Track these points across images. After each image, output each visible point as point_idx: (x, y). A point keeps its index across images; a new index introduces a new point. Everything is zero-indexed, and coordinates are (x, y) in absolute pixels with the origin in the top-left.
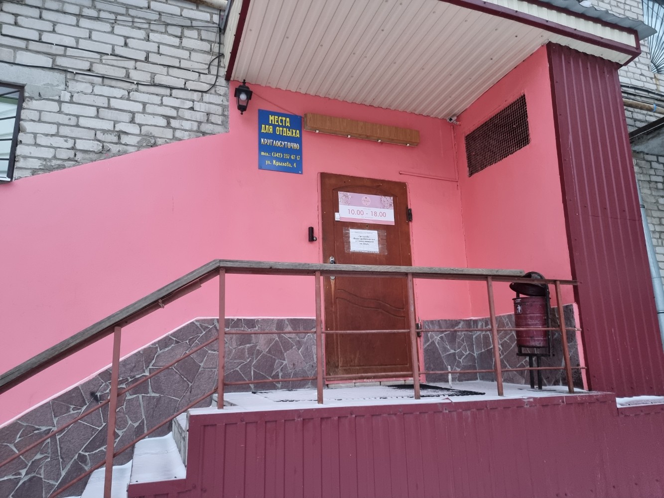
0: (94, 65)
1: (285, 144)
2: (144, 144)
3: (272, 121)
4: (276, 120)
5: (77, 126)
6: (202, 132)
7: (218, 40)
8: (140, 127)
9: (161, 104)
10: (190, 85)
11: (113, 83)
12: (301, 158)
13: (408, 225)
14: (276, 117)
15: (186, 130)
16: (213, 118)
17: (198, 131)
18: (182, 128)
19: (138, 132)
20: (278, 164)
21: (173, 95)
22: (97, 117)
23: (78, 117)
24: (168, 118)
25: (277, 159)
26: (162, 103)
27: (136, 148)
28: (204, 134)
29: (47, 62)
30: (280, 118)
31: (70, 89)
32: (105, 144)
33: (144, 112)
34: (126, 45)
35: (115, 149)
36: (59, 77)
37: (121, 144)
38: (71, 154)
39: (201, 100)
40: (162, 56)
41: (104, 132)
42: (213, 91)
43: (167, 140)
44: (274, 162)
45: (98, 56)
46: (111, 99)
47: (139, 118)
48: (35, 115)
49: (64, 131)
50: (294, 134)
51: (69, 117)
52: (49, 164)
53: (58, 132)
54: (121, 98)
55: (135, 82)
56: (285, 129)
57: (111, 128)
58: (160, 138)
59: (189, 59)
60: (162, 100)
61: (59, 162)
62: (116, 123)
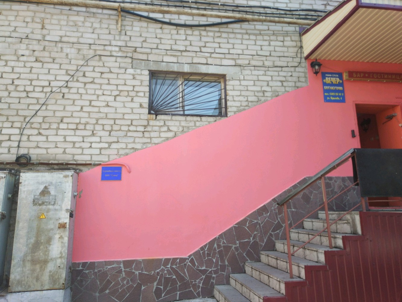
0: (251, 61)
1: (335, 88)
2: (274, 96)
5: (247, 90)
7: (299, 40)
8: (271, 88)
9: (279, 76)
10: (290, 65)
11: (259, 68)
12: (344, 94)
15: (290, 87)
16: (301, 79)
17: (295, 86)
18: (288, 86)
20: (333, 99)
21: (283, 70)
22: (254, 85)
23: (247, 86)
24: (282, 81)
25: (333, 96)
27: (271, 98)
28: (298, 87)
29: (232, 63)
31: (243, 74)
32: (259, 97)
33: (272, 80)
34: (261, 49)
35: (263, 99)
36: (238, 69)
37: (265, 96)
38: (246, 103)
39: (295, 71)
40: (277, 52)
41: (258, 92)
42: (299, 66)
43: (283, 92)
44: (331, 97)
45: (251, 57)
46: (259, 76)
47: (271, 84)
48: (231, 88)
49: (243, 93)
51: (244, 87)
52: (239, 109)
53: (241, 94)
54: (263, 75)
55: (267, 67)
57: (260, 90)
58: (280, 92)
59: (288, 52)
60: (279, 73)
61: (243, 108)
62: (262, 87)
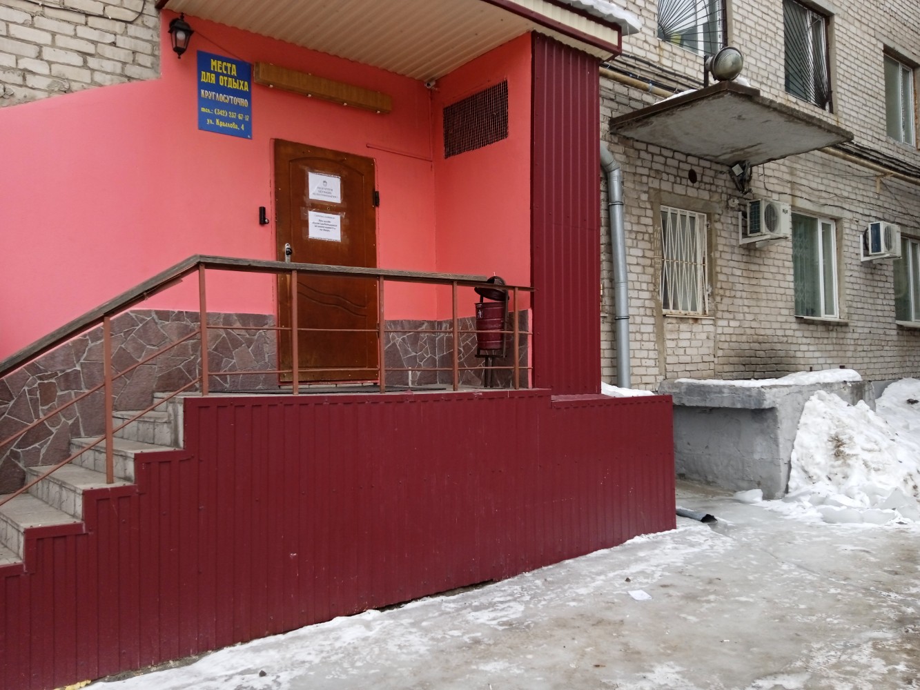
1: (230, 99)
2: (56, 89)
3: (214, 67)
4: (219, 66)
6: (126, 76)
8: (50, 65)
10: (110, 12)
11: (12, 2)
12: (250, 118)
13: (374, 209)
14: (220, 62)
15: (107, 73)
16: (141, 59)
17: (123, 75)
18: (103, 69)
19: (46, 71)
20: (222, 124)
21: (89, 24)
24: (84, 54)
25: (222, 119)
26: (76, 35)
27: (47, 93)
28: (130, 78)
30: (225, 64)
32: (7, 86)
33: (53, 45)
35: (20, 93)
37: (27, 86)
39: (125, 33)
41: (5, 69)
42: (139, 21)
43: (83, 84)
44: (217, 121)
46: (10, 25)
47: (48, 54)
50: (242, 86)
54: (23, 24)
55: (40, 3)
56: (230, 79)
57: (13, 65)
58: (75, 81)
62: (18, 57)
